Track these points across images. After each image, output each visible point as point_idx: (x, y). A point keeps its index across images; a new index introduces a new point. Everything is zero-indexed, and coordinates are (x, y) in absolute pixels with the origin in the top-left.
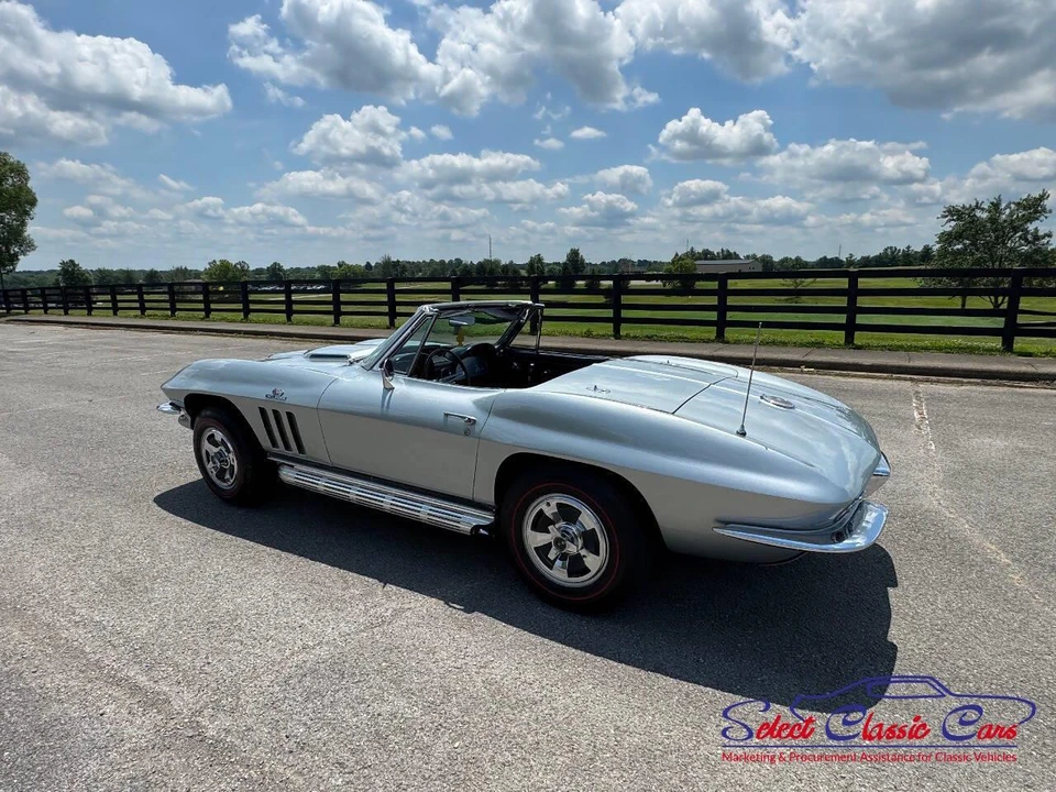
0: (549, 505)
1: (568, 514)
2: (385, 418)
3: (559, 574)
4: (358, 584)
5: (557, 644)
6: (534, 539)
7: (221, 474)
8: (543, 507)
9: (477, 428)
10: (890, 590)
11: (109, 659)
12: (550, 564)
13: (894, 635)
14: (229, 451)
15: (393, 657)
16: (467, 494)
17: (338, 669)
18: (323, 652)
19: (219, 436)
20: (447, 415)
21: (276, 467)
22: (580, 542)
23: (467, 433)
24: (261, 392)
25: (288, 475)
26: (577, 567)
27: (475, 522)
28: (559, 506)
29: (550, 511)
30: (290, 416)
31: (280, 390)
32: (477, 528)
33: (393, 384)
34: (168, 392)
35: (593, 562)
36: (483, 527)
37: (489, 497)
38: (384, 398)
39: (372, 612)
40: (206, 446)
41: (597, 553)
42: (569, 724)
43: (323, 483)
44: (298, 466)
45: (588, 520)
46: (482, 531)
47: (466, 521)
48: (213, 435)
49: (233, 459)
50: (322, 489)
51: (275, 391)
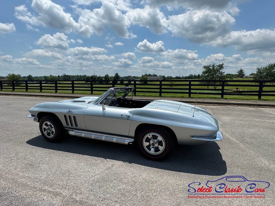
0: (149, 136)
1: (155, 137)
2: (104, 116)
3: (152, 151)
4: (98, 160)
6: (146, 144)
7: (49, 134)
9: (131, 118)
10: (219, 150)
13: (224, 159)
14: (52, 127)
15: (117, 176)
16: (127, 135)
17: (104, 180)
19: (49, 123)
20: (122, 115)
21: (68, 131)
22: (157, 144)
23: (128, 119)
24: (65, 111)
25: (72, 133)
26: (157, 150)
27: (129, 141)
28: (153, 135)
30: (74, 117)
31: (72, 110)
32: (129, 142)
33: (105, 108)
34: (30, 112)
35: (161, 148)
37: (133, 135)
38: (103, 111)
40: (44, 126)
41: (162, 146)
43: (83, 134)
44: (74, 130)
45: (160, 138)
46: (131, 143)
47: (127, 141)
48: (47, 123)
49: (53, 130)
50: (83, 136)
51: (69, 111)
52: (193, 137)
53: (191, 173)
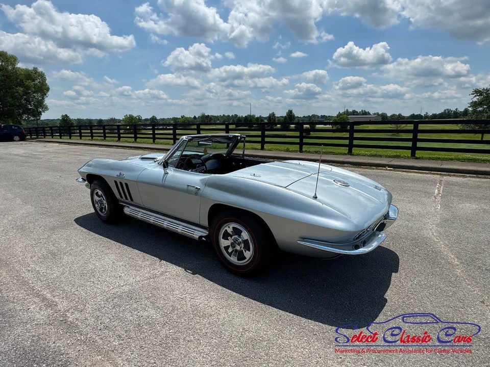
0: (229, 228)
1: (237, 232)
2: (163, 187)
3: (233, 259)
4: (149, 260)
5: (228, 290)
6: (224, 243)
7: (101, 209)
8: (227, 228)
9: (200, 192)
10: (393, 274)
11: (38, 286)
12: (230, 254)
14: (104, 200)
15: (155, 292)
16: (197, 221)
17: (130, 296)
18: (126, 288)
19: (100, 193)
20: (188, 186)
21: (123, 207)
22: (243, 245)
23: (196, 194)
24: (115, 173)
25: (127, 211)
26: (241, 257)
27: (200, 234)
28: (234, 228)
29: (230, 230)
30: (126, 185)
31: (123, 173)
32: (201, 237)
33: (168, 171)
34: (81, 173)
35: (248, 254)
36: (204, 237)
37: (205, 222)
38: (164, 177)
39: (152, 272)
40: (95, 197)
41: (249, 250)
42: (223, 326)
43: (140, 214)
44: (130, 207)
45: (245, 235)
46: (203, 239)
47: (197, 234)
48: (98, 192)
50: (140, 217)
51: (120, 173)
53: (290, 313)
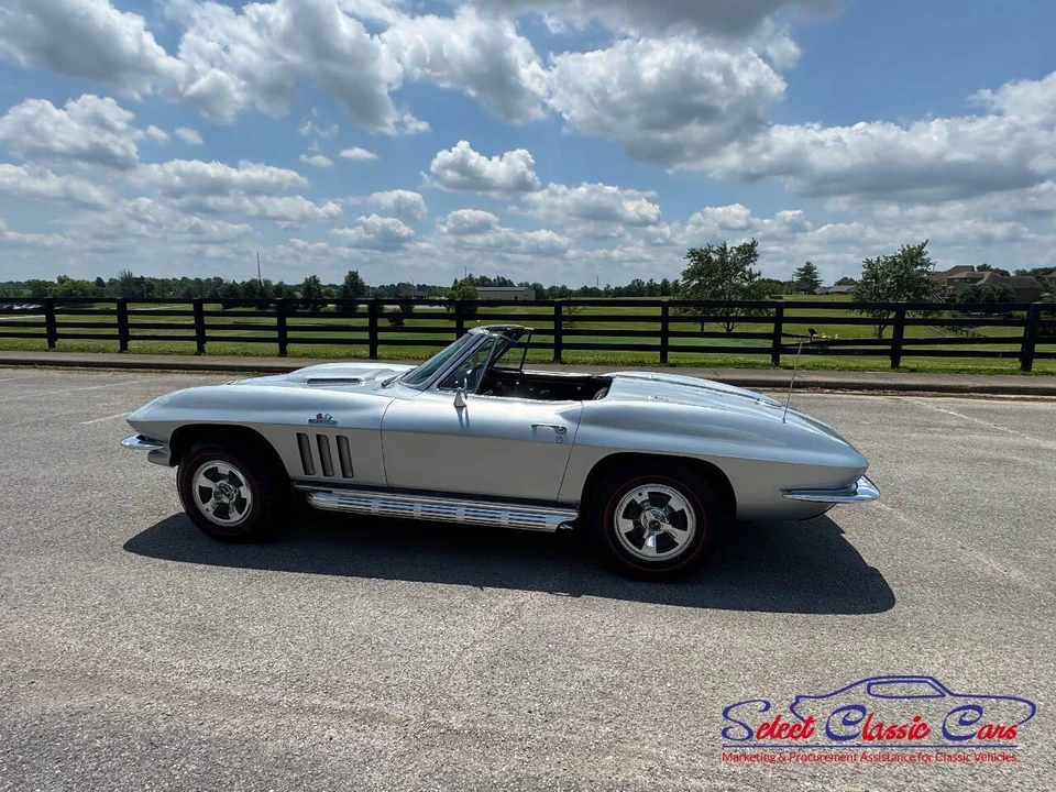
0: (640, 495)
1: (659, 500)
3: (648, 552)
4: (455, 592)
6: (625, 526)
7: (222, 511)
8: (635, 496)
9: (568, 433)
12: (642, 544)
14: (238, 484)
16: (552, 496)
19: (224, 468)
20: (534, 426)
21: (307, 492)
22: (668, 522)
23: (558, 441)
24: (299, 417)
25: (321, 500)
26: (665, 542)
28: (651, 494)
29: (641, 499)
30: (340, 439)
32: (562, 524)
33: (464, 401)
34: (134, 424)
35: (682, 538)
36: (569, 523)
37: (575, 493)
40: (201, 481)
41: (685, 528)
43: (376, 505)
44: (335, 491)
45: (678, 502)
46: (567, 527)
47: (552, 520)
48: (216, 469)
49: (246, 493)
50: (377, 510)
51: (319, 416)
52: (789, 491)
